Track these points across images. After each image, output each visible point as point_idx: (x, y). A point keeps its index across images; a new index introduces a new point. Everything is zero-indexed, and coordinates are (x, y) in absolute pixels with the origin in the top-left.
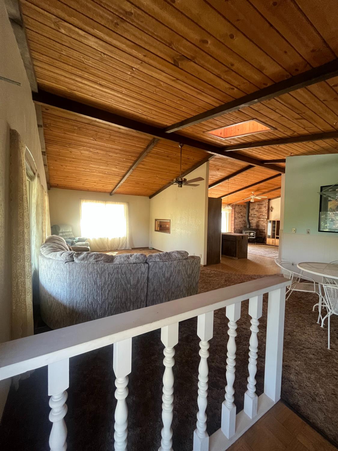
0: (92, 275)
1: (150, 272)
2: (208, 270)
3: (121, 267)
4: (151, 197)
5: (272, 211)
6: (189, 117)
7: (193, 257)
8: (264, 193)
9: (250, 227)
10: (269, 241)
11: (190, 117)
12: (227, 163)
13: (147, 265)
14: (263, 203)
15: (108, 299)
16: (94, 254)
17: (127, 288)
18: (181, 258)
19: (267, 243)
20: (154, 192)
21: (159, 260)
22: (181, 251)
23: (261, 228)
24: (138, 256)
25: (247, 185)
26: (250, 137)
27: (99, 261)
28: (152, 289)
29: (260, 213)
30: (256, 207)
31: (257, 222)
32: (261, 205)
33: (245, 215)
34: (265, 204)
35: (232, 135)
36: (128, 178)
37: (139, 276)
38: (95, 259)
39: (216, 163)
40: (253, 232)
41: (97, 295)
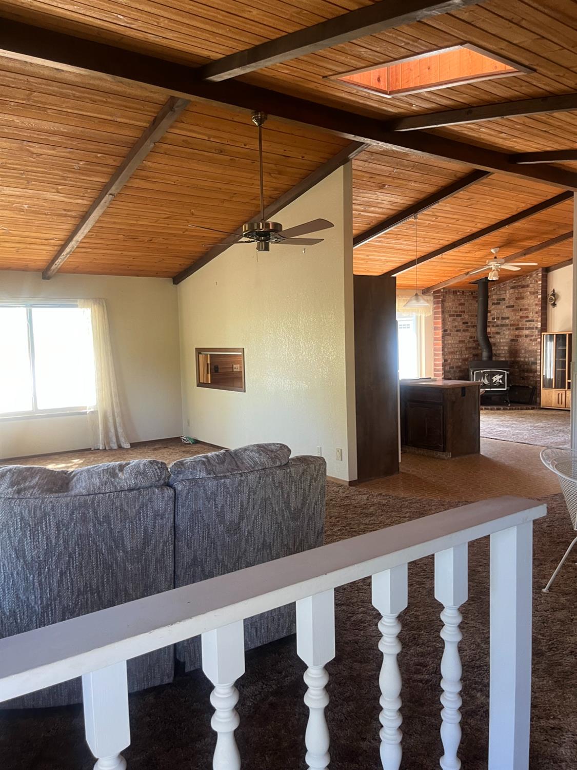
0: (9, 532)
1: (181, 510)
2: (362, 496)
3: (93, 502)
4: (178, 277)
5: (554, 305)
6: (274, 36)
7: (303, 460)
8: (527, 251)
9: (490, 356)
10: (549, 396)
11: (278, 36)
12: (408, 167)
13: (171, 491)
14: (529, 280)
15: (59, 596)
16: (10, 470)
17: (116, 559)
18: (269, 464)
19: (543, 404)
20: (188, 262)
21: (203, 474)
22: (270, 445)
23: (523, 357)
24: (141, 467)
25: (475, 230)
26: (463, 89)
27: (25, 489)
28: (187, 559)
29: (521, 314)
30: (508, 294)
31: (512, 340)
32: (523, 287)
33: (474, 320)
34: (535, 283)
35: (412, 85)
36: (98, 221)
37: (150, 522)
38: (12, 484)
39: (372, 168)
40: (500, 374)
41: (26, 590)
